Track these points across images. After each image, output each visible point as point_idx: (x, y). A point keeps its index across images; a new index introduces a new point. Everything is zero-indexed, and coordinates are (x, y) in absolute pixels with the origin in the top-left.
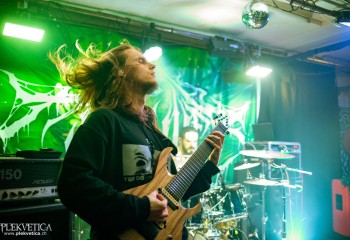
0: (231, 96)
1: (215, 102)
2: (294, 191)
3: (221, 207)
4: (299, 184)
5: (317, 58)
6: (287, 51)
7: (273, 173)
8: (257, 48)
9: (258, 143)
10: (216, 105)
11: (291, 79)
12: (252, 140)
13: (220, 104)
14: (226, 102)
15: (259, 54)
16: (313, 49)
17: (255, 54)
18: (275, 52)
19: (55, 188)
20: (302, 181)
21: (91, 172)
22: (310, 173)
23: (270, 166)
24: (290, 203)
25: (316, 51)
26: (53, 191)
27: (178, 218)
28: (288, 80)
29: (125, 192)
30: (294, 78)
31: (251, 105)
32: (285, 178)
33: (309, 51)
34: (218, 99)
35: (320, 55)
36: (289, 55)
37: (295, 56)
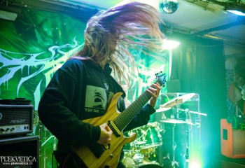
0: (151, 62)
1: (140, 65)
2: (194, 127)
3: (144, 138)
4: (198, 122)
5: (211, 35)
6: (190, 30)
7: (180, 115)
8: (170, 28)
9: (170, 94)
10: (141, 68)
11: (193, 50)
12: (166, 91)
13: (143, 67)
14: (148, 65)
15: (170, 31)
16: (208, 28)
17: (168, 32)
18: (182, 31)
19: (27, 125)
20: (200, 120)
21: (63, 102)
22: (206, 115)
23: (178, 109)
24: (192, 135)
25: (211, 30)
26: (25, 128)
27: (119, 143)
28: (191, 50)
29: (84, 121)
30: (195, 49)
31: (165, 67)
32: (189, 118)
33: (205, 30)
34: (142, 64)
35: (213, 33)
36: (192, 33)
37: (196, 34)
